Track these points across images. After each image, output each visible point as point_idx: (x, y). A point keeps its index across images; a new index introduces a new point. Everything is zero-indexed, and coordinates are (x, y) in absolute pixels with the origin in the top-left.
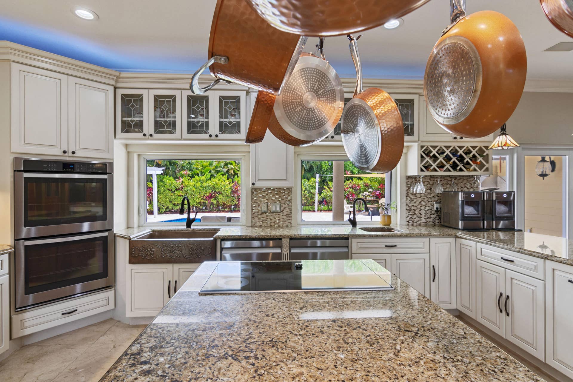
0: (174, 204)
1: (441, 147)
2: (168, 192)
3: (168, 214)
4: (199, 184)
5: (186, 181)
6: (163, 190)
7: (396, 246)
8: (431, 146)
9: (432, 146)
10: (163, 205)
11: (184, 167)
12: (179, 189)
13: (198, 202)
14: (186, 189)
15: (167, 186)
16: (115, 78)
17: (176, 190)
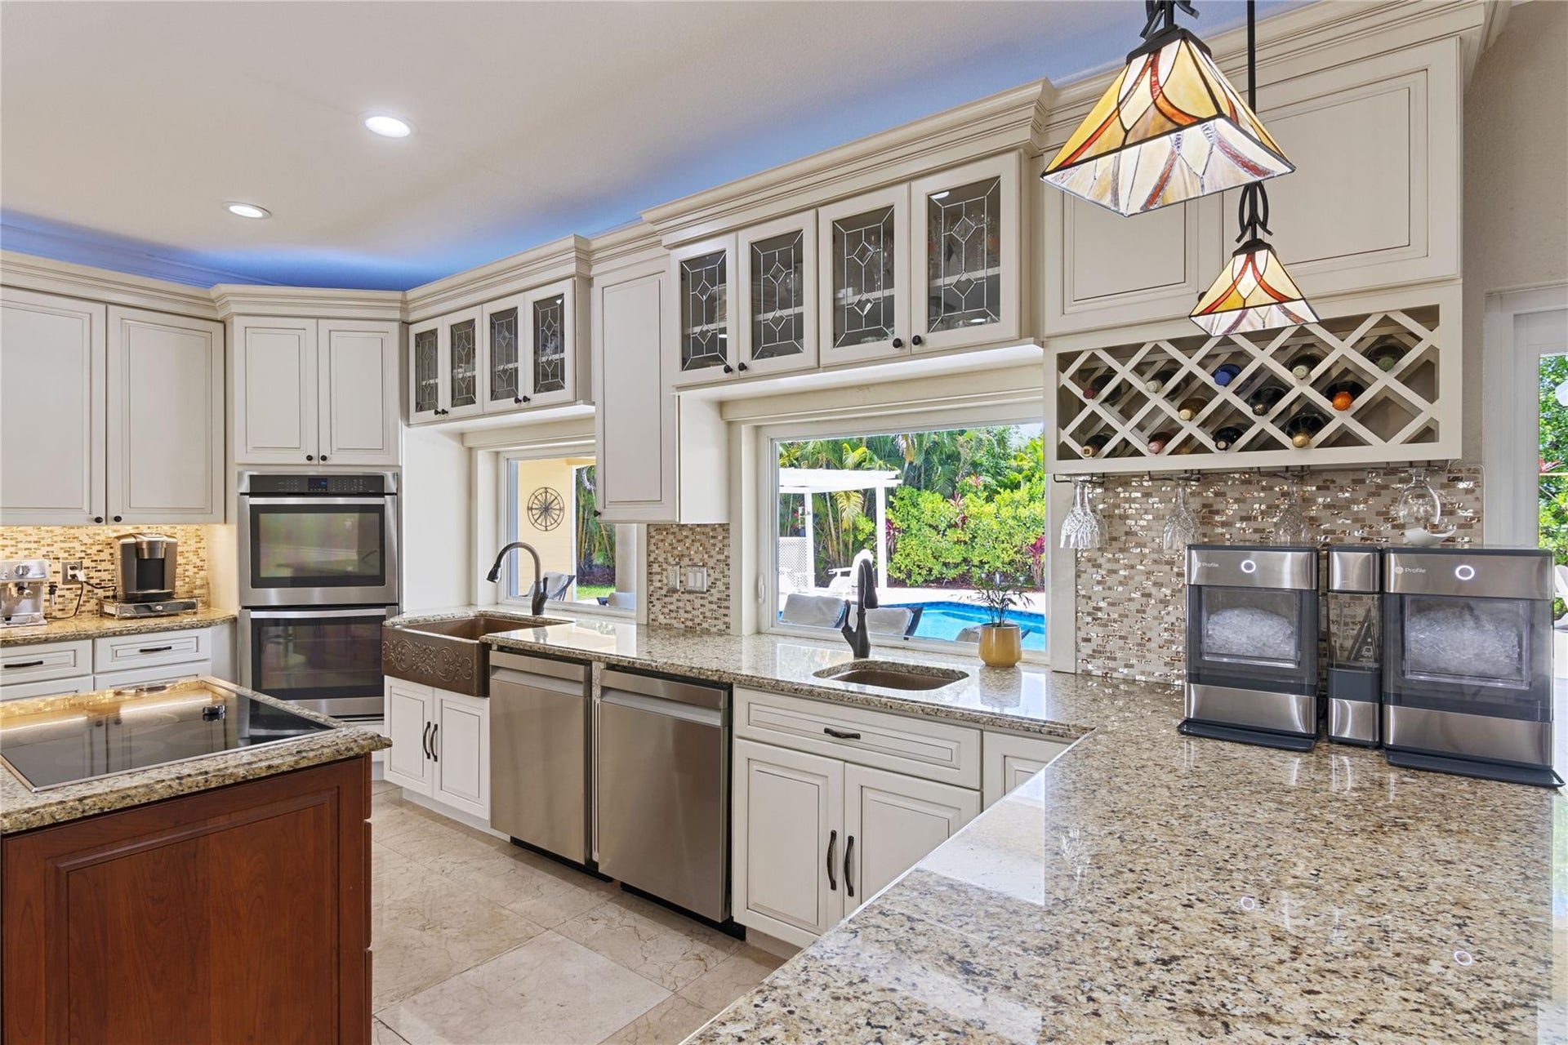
0: (945, 564)
1: (1157, 349)
2: (927, 530)
3: (931, 587)
4: (1006, 512)
5: (974, 504)
6: (917, 527)
7: (857, 736)
8: (1109, 350)
9: (1111, 351)
10: (918, 566)
11: (981, 465)
12: (956, 525)
13: (1007, 559)
14: (972, 523)
15: (926, 517)
16: (399, 305)
17: (950, 526)
